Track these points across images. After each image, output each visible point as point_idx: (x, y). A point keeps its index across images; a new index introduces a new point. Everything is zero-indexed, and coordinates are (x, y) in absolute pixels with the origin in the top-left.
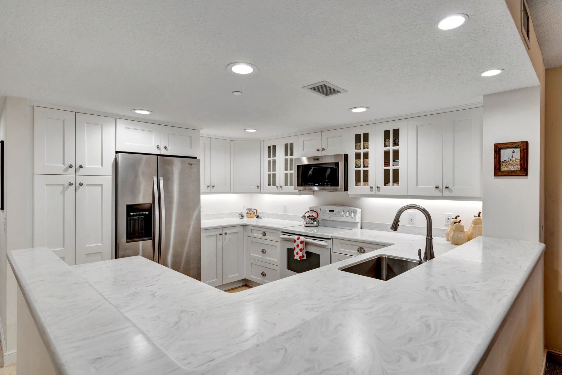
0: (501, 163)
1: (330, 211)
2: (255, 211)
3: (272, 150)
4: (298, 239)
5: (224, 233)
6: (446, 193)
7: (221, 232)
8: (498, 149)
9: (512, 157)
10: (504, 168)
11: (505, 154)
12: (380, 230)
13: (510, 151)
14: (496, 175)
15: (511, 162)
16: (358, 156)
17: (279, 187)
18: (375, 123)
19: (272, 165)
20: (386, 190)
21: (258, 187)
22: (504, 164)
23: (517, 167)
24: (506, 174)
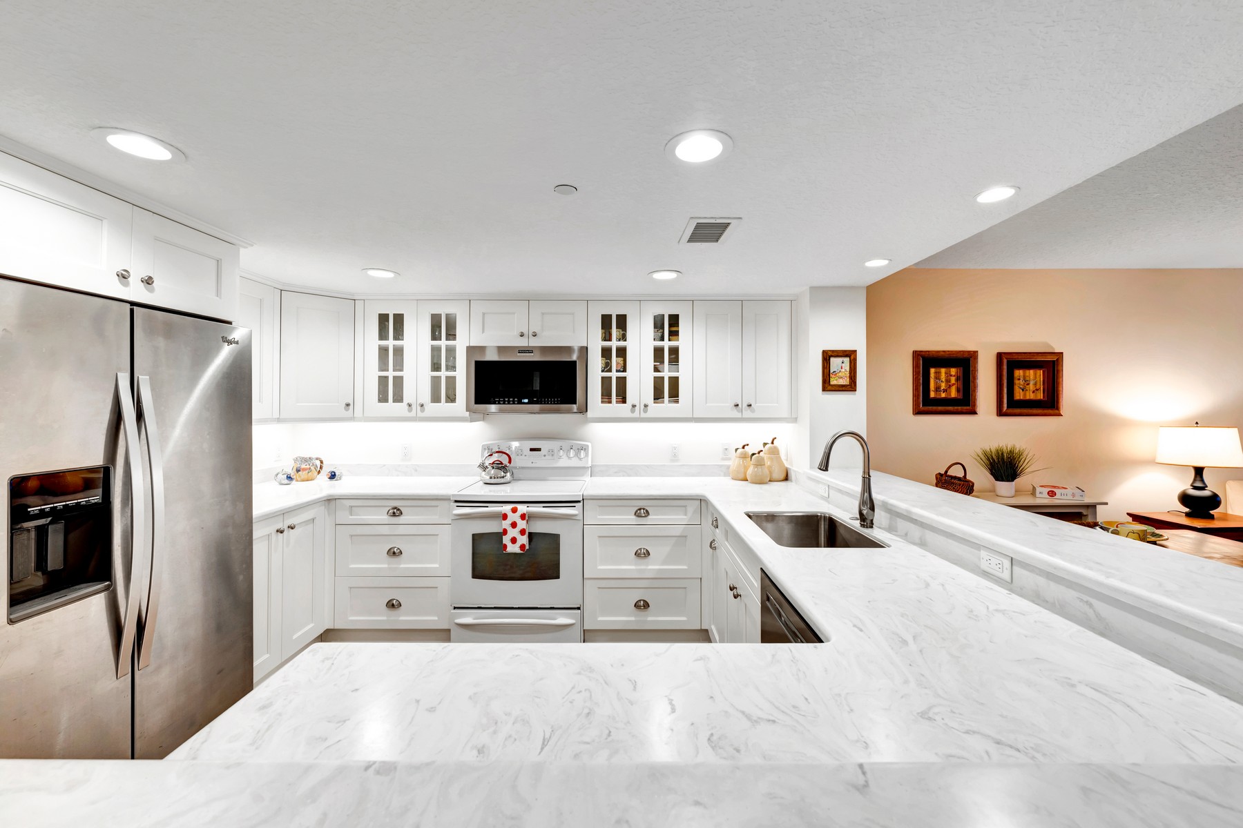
0: (831, 375)
1: (532, 450)
2: (318, 463)
3: (392, 325)
4: (514, 511)
5: (286, 527)
6: (747, 413)
7: (280, 526)
8: (827, 356)
9: (842, 368)
10: (833, 382)
11: (835, 363)
12: (624, 476)
13: (839, 360)
14: (824, 389)
15: (840, 374)
16: (606, 353)
17: (414, 407)
18: (640, 300)
19: (390, 358)
20: (657, 409)
21: (348, 405)
22: (833, 376)
23: (846, 381)
24: (837, 389)
